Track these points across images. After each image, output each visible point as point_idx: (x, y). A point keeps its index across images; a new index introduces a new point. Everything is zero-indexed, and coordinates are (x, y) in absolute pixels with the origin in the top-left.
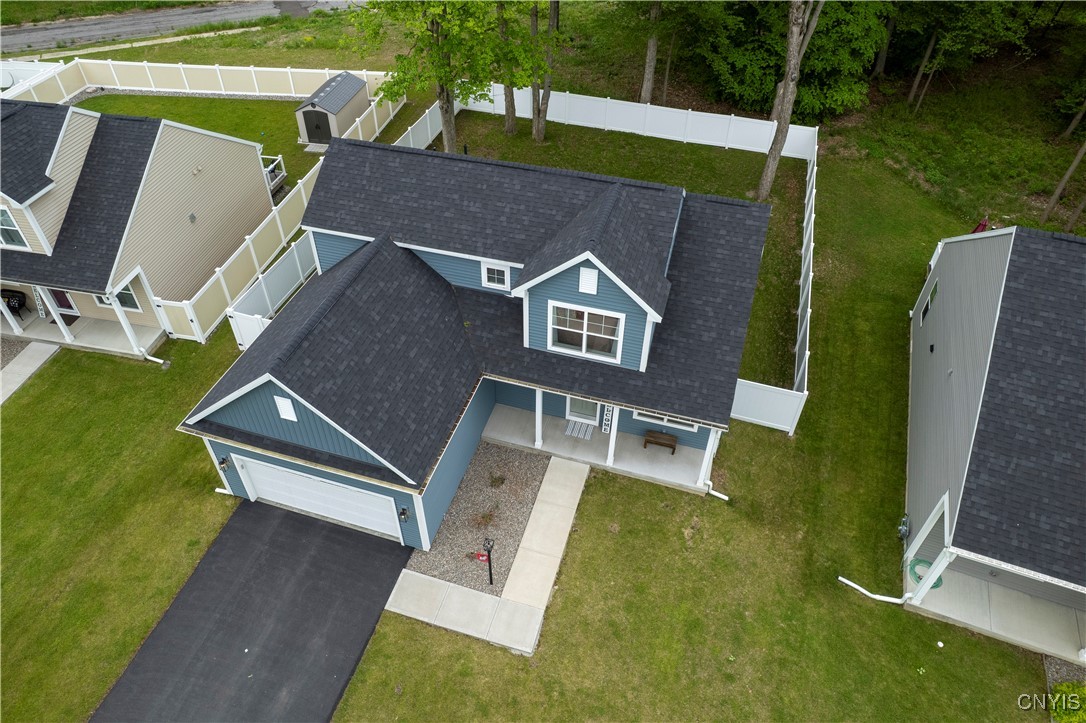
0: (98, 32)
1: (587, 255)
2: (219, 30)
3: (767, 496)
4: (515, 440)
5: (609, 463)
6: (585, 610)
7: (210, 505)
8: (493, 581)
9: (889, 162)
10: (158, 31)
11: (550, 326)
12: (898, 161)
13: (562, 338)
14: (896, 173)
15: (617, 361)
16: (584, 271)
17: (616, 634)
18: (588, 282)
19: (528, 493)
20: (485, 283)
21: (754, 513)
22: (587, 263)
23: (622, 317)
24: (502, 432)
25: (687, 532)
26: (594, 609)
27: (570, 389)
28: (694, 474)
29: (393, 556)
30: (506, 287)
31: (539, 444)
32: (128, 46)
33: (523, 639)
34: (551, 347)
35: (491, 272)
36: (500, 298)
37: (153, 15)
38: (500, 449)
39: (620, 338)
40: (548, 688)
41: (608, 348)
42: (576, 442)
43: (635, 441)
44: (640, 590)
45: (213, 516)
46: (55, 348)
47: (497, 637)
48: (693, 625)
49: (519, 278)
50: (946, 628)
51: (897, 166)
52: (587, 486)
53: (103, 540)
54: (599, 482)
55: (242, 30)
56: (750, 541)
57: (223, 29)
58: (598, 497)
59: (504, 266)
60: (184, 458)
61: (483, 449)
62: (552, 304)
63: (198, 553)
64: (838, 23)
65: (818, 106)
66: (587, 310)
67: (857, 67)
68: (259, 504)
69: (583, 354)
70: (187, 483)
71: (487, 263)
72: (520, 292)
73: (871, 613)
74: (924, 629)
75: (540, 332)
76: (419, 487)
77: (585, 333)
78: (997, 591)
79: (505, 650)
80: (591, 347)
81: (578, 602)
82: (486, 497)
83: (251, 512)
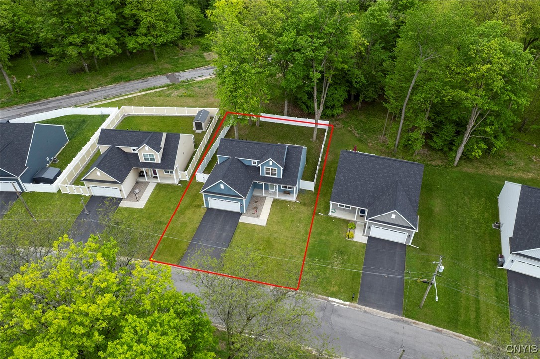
0: (114, 92)
1: (270, 159)
2: (153, 89)
3: (307, 201)
4: (259, 194)
5: (277, 197)
6: (274, 220)
7: (201, 209)
8: (257, 217)
9: (349, 128)
10: (133, 91)
11: (265, 171)
12: (351, 128)
13: (267, 173)
14: (350, 131)
15: (277, 177)
16: (270, 161)
17: (279, 223)
18: (271, 163)
19: (262, 203)
20: (252, 164)
21: (305, 204)
22: (270, 160)
23: (277, 169)
24: (256, 193)
25: (292, 208)
26: (275, 219)
27: (269, 182)
28: (293, 198)
29: (238, 215)
30: (256, 165)
31: (264, 195)
32: (126, 97)
33: (264, 224)
34: (265, 175)
35: (253, 162)
36: (255, 167)
37: (128, 84)
38: (256, 196)
39: (277, 172)
40: (268, 231)
41: (275, 174)
42: (271, 194)
43: (282, 193)
44: (283, 216)
45: (203, 211)
46: (156, 183)
47: (259, 224)
48: (292, 221)
49: (259, 163)
50: (335, 218)
51: (351, 129)
52: (273, 201)
53: (183, 216)
54: (276, 201)
55: (161, 89)
56: (303, 208)
57: (155, 89)
58: (276, 203)
59: (256, 161)
60: (193, 202)
61: (253, 197)
62: (265, 167)
63: (202, 217)
64: (333, 94)
65: (331, 114)
66: (271, 168)
67: (339, 104)
68: (211, 208)
69: (271, 176)
70: (195, 206)
71: (252, 161)
72: (259, 165)
73: (323, 218)
74: (331, 219)
75: (263, 172)
76: (245, 198)
77: (271, 172)
78: (344, 212)
79: (260, 226)
80: (272, 175)
81: (272, 219)
82: (254, 204)
83: (210, 210)
